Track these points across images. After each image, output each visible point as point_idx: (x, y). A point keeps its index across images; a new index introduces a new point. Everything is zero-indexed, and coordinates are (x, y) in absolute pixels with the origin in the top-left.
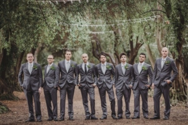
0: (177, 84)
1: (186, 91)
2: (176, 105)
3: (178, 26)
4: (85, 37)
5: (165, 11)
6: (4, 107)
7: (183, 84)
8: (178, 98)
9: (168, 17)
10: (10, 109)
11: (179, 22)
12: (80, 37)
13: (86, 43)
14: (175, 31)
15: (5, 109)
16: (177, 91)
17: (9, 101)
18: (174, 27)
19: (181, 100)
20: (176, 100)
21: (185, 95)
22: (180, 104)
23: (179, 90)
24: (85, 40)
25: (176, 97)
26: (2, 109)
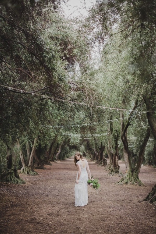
0: (115, 165)
1: (119, 169)
2: (114, 175)
3: (116, 138)
4: (77, 141)
5: (110, 131)
6: (35, 173)
7: (118, 166)
8: (115, 172)
9: (112, 134)
10: (38, 173)
11: (116, 137)
12: (75, 141)
13: (78, 144)
14: (114, 140)
15: (36, 174)
16: (115, 169)
17: (41, 170)
18: (114, 139)
19: (117, 173)
20: (114, 173)
21: (118, 170)
22: (116, 175)
23: (116, 168)
24: (77, 142)
25: (114, 171)
26: (34, 173)
